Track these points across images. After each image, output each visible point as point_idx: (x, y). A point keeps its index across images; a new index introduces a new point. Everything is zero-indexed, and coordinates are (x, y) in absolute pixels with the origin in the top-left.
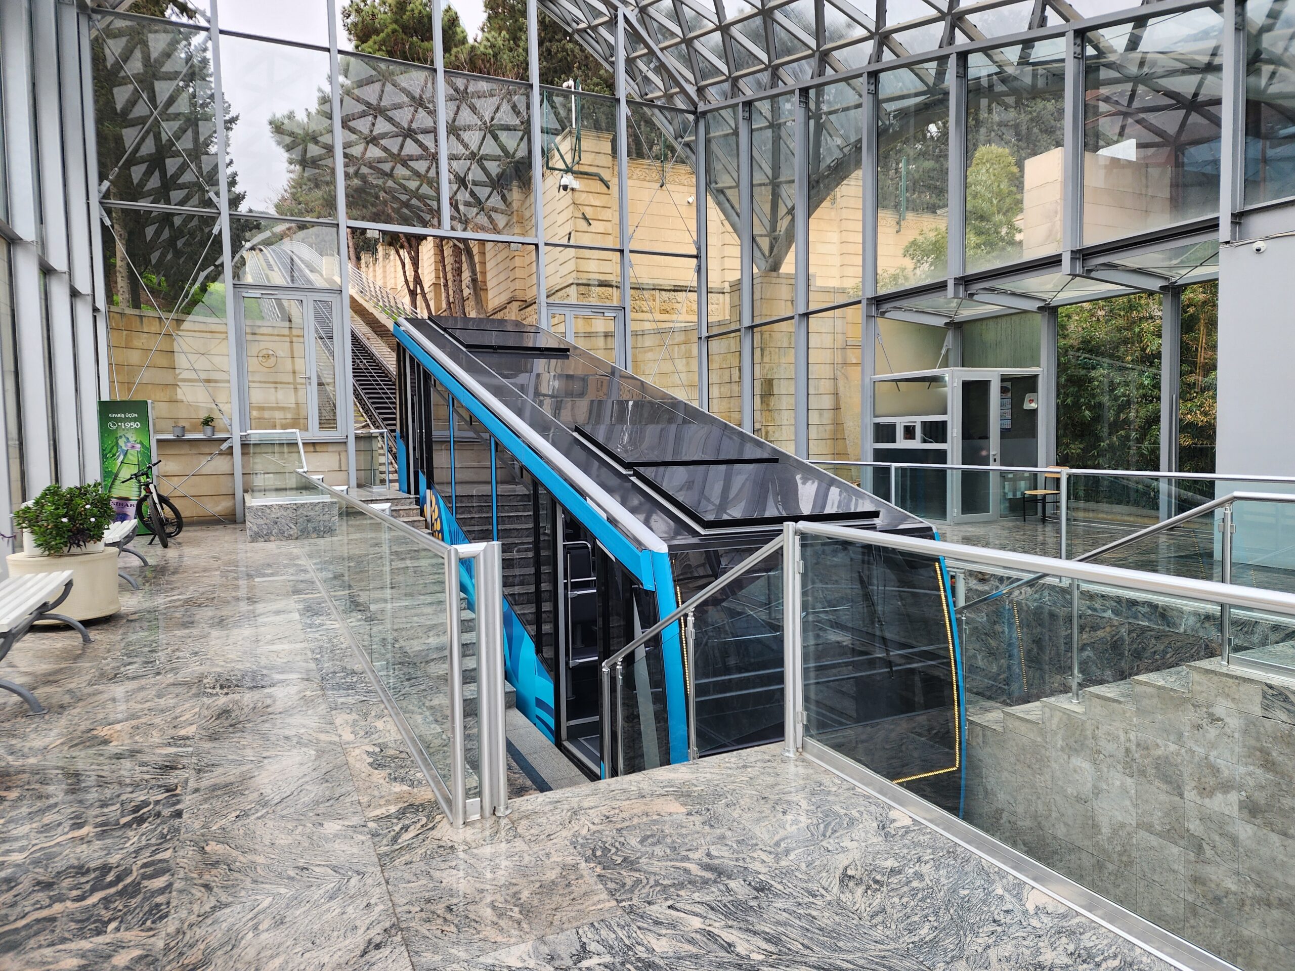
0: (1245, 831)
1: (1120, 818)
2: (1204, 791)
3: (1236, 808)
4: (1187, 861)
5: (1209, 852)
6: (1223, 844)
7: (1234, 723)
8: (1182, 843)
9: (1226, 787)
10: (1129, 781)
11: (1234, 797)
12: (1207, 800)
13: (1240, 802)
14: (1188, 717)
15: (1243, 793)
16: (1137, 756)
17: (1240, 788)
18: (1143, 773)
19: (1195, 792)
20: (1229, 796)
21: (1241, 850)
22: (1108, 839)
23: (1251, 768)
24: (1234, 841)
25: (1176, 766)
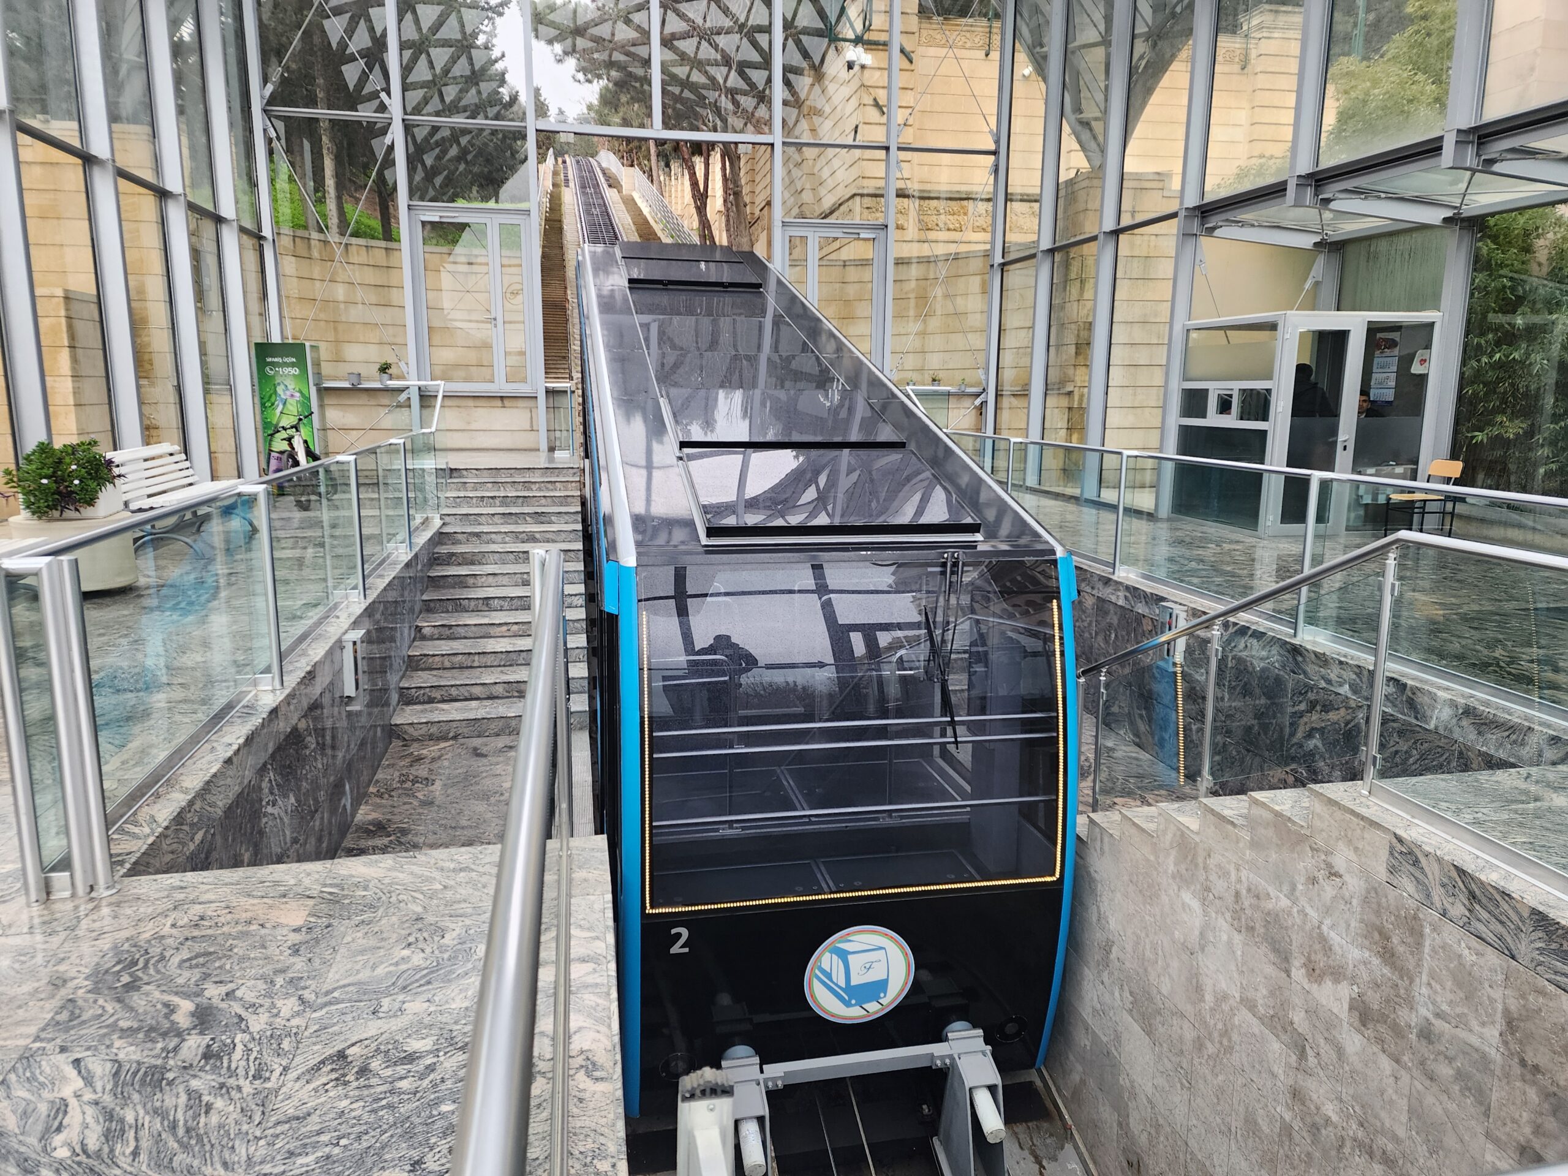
0: (1353, 1042)
1: (1224, 986)
2: (1314, 973)
3: (1346, 1006)
4: (1288, 1065)
5: (1312, 1061)
6: (1328, 1053)
7: (1354, 884)
8: (1284, 1037)
9: (1337, 974)
10: (1238, 938)
11: (1346, 991)
12: (1315, 986)
13: (1352, 999)
14: (1305, 864)
15: (1355, 987)
16: (1246, 904)
17: (1353, 981)
18: (1251, 929)
19: (1303, 971)
20: (1340, 987)
21: (1347, 1068)
22: (1212, 1009)
23: (1367, 954)
24: (1340, 1051)
25: (1286, 928)
